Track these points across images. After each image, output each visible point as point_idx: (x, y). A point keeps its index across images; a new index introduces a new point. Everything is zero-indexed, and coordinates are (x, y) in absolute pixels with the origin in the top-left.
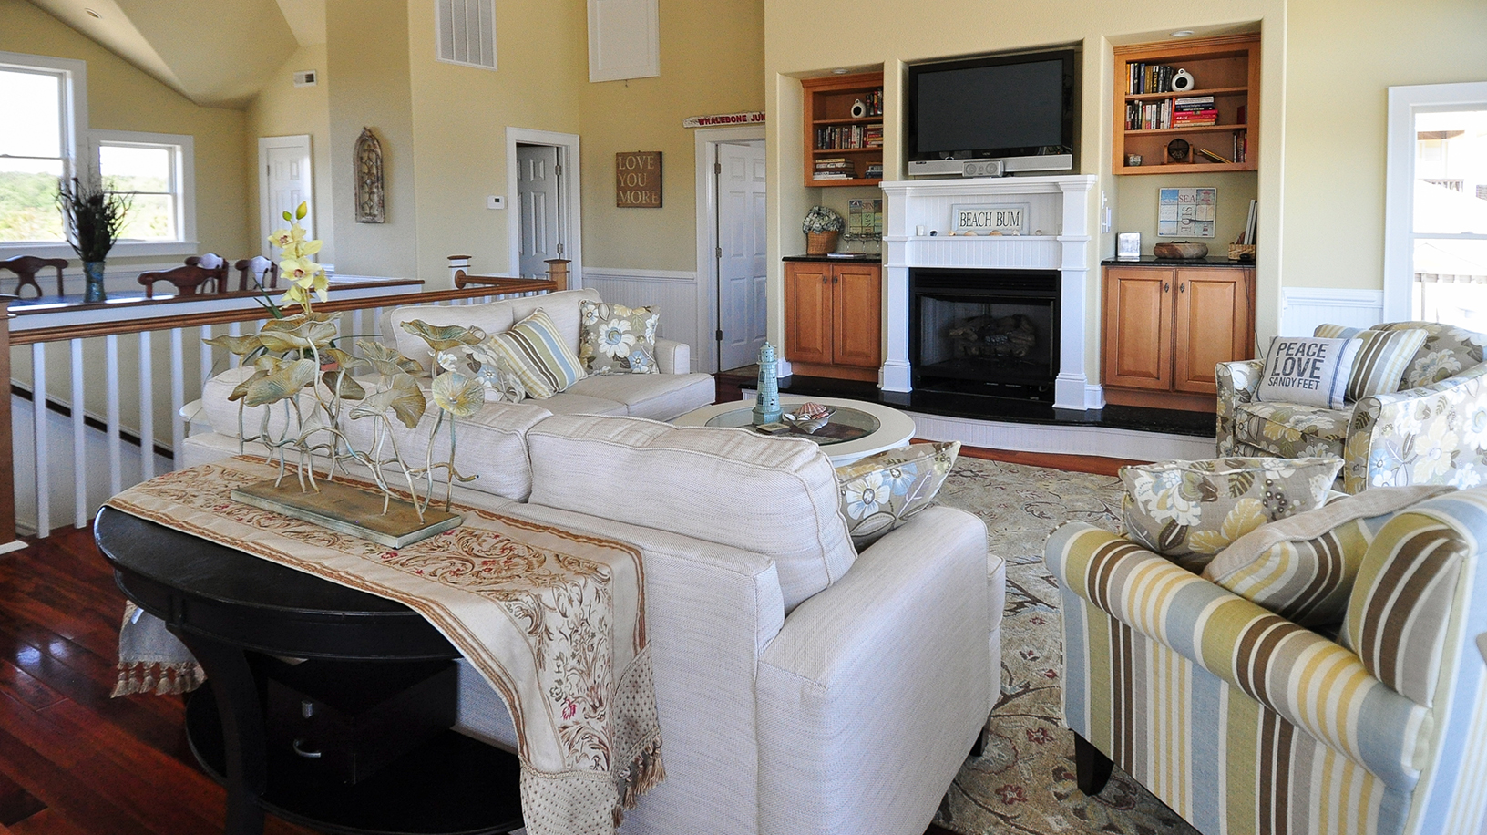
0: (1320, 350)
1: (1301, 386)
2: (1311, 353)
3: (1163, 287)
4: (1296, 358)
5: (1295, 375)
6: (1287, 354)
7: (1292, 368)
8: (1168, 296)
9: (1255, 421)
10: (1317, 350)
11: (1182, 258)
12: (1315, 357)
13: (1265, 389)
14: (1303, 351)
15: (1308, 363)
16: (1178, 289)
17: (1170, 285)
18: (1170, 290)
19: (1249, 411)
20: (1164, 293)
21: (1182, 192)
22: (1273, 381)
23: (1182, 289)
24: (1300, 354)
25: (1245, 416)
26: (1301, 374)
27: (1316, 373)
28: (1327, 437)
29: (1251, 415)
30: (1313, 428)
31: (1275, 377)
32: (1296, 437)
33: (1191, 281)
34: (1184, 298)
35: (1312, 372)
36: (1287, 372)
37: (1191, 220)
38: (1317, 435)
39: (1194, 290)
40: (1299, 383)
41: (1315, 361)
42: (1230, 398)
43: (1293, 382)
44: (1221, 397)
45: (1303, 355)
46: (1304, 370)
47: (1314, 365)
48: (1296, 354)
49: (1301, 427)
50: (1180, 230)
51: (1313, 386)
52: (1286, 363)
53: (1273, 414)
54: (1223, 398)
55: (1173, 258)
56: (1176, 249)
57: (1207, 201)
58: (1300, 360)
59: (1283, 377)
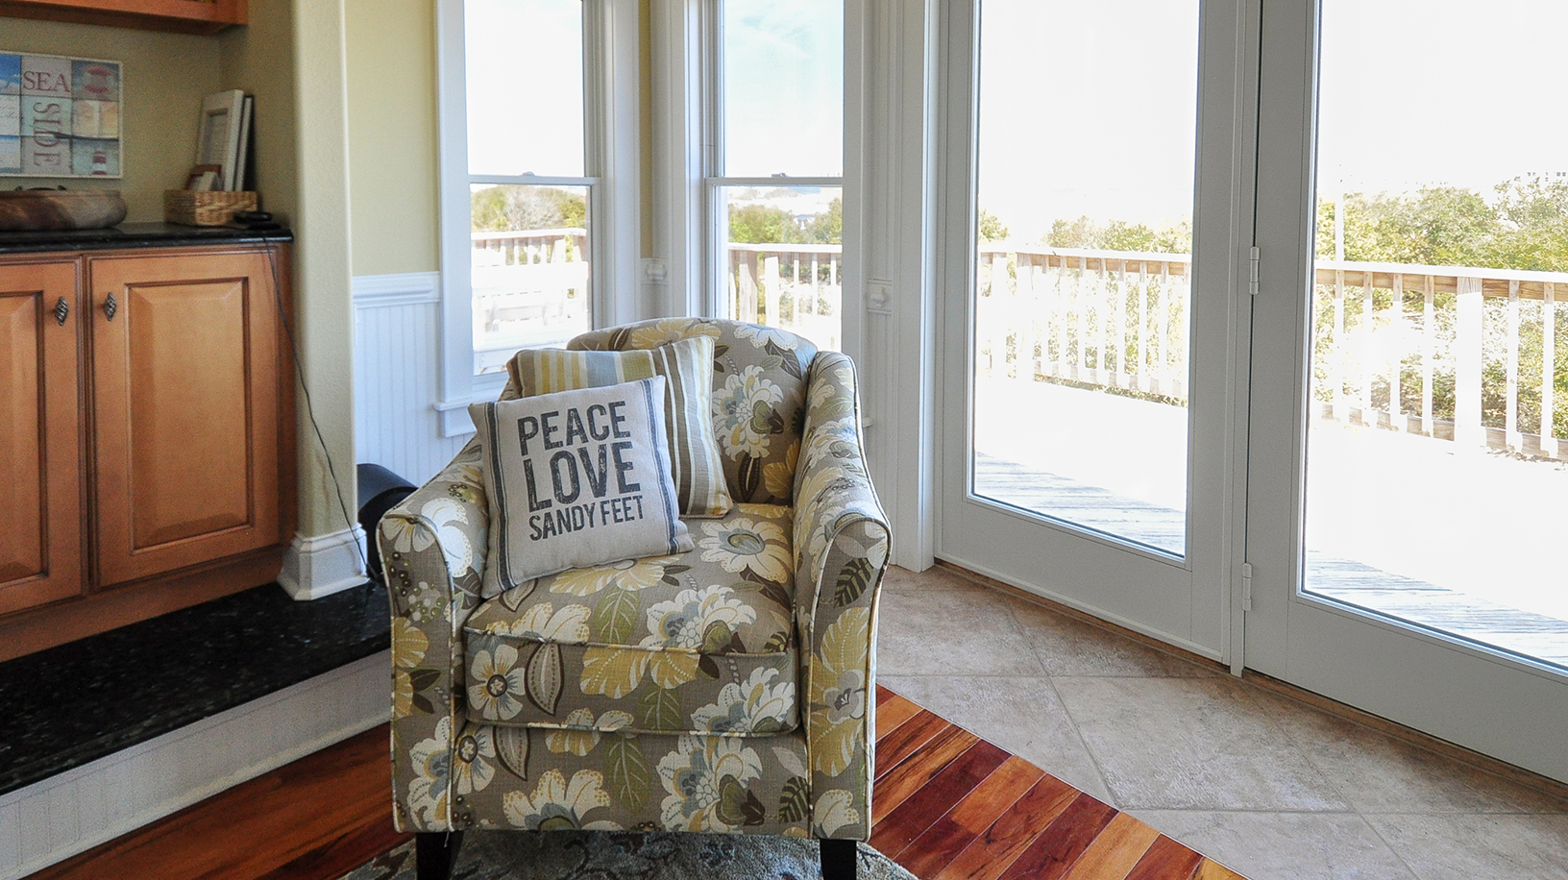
0: (616, 419)
1: (610, 517)
2: (600, 432)
3: (45, 313)
4: (573, 450)
5: (587, 496)
6: (549, 445)
7: (575, 480)
8: (64, 339)
9: (545, 660)
10: (606, 420)
11: (69, 227)
12: (611, 440)
13: (527, 555)
14: (581, 429)
15: (603, 456)
16: (92, 311)
17: (70, 302)
18: (71, 321)
19: (518, 631)
20: (51, 330)
21: (32, 63)
22: (540, 524)
23: (108, 308)
24: (577, 439)
25: (508, 655)
26: (599, 489)
27: (630, 478)
28: (769, 646)
29: (529, 646)
30: (722, 632)
31: (541, 513)
32: (686, 671)
33: (130, 286)
34: (115, 335)
35: (621, 478)
36: (567, 490)
37: (59, 136)
38: (742, 649)
39: (140, 308)
40: (604, 513)
41: (617, 448)
42: (440, 611)
43: (591, 514)
44: (408, 614)
45: (585, 440)
46: (603, 476)
47: (617, 454)
48: (570, 442)
49: (690, 640)
50: (29, 156)
51: (633, 512)
52: (555, 471)
53: (592, 623)
54: (417, 616)
55: (43, 230)
56: (53, 206)
57: (101, 93)
58: (584, 453)
59: (563, 507)
